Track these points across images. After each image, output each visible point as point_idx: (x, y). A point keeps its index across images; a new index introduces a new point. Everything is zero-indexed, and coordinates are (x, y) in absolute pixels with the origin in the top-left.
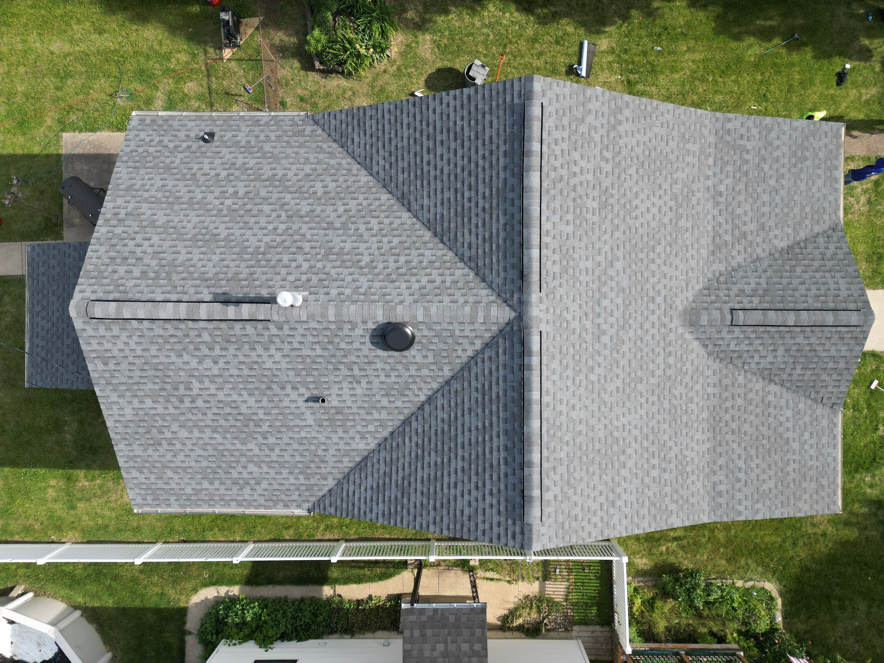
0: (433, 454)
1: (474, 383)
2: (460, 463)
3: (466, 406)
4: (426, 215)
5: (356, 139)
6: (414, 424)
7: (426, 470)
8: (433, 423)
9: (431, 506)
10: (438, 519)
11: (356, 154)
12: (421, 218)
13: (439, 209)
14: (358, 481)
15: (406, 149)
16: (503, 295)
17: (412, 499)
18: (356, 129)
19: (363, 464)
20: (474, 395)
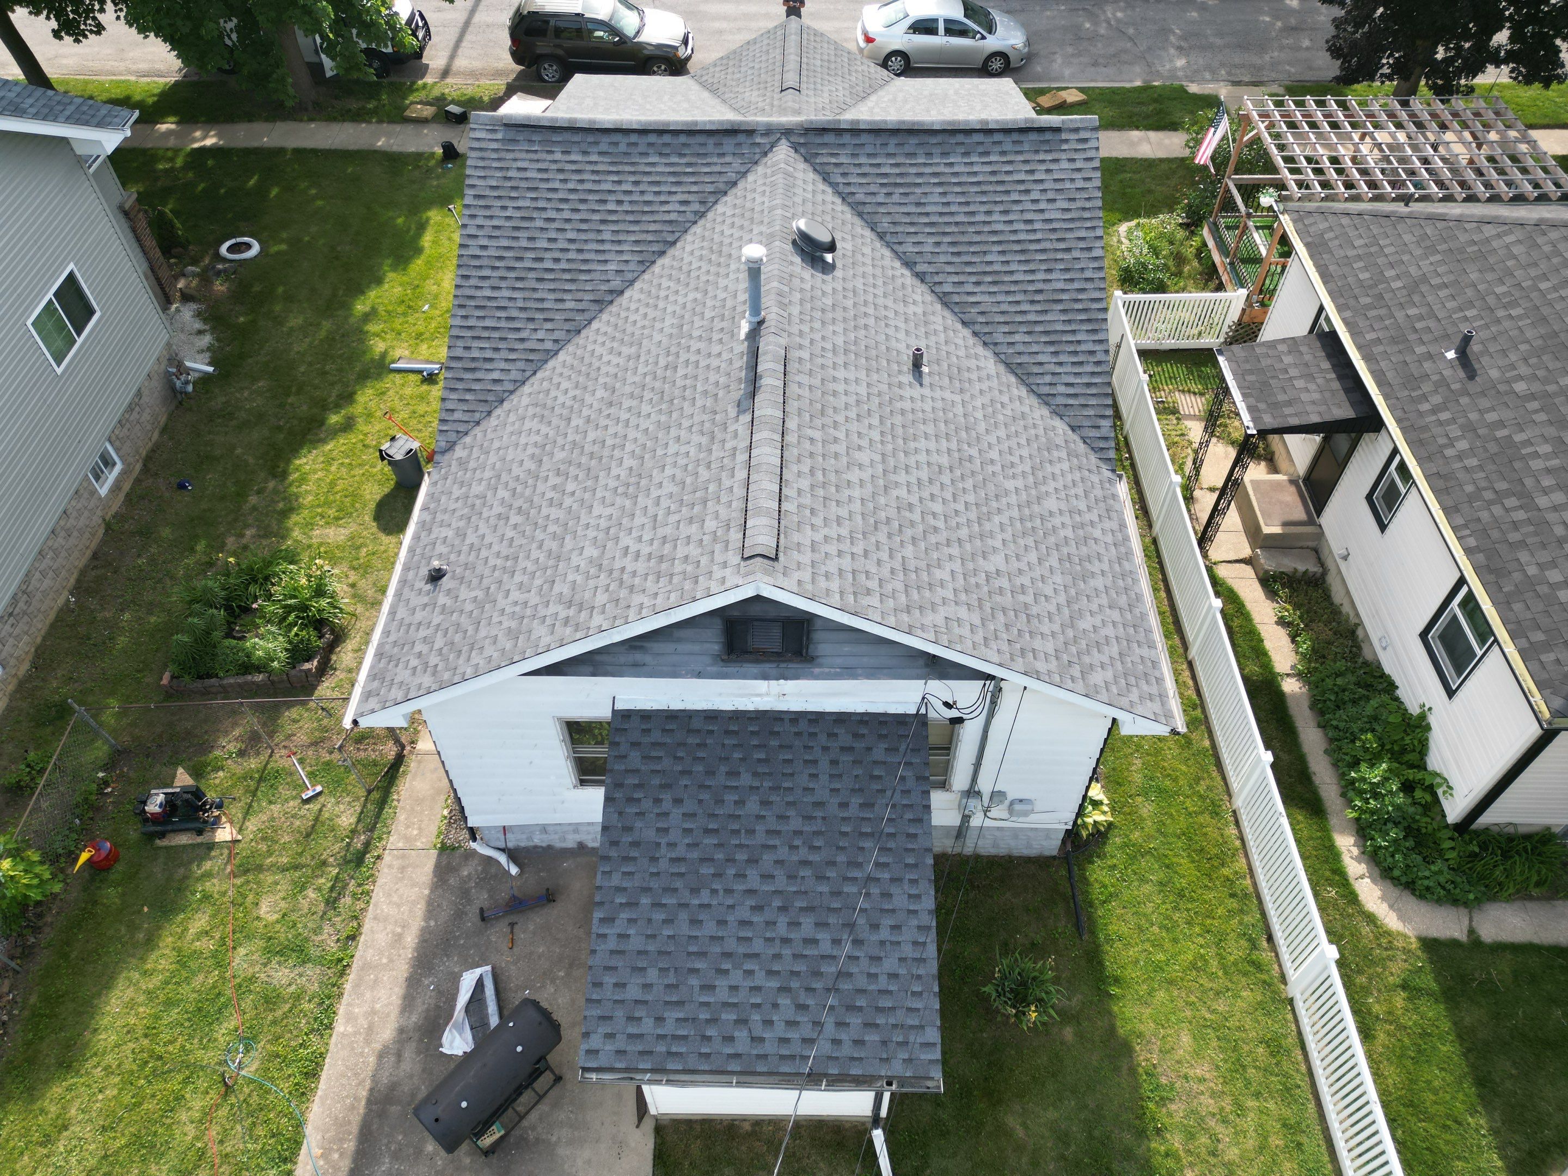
0: (989, 258)
1: (880, 199)
2: (996, 217)
3: (912, 209)
4: (632, 266)
5: (496, 375)
6: (947, 288)
7: (1013, 267)
8: (942, 259)
9: (1066, 256)
10: (1082, 245)
11: (519, 377)
12: (636, 274)
13: (625, 247)
14: (1048, 379)
15: (527, 294)
16: (757, 157)
17: (1060, 285)
18: (479, 375)
19: (1019, 371)
20: (896, 198)
